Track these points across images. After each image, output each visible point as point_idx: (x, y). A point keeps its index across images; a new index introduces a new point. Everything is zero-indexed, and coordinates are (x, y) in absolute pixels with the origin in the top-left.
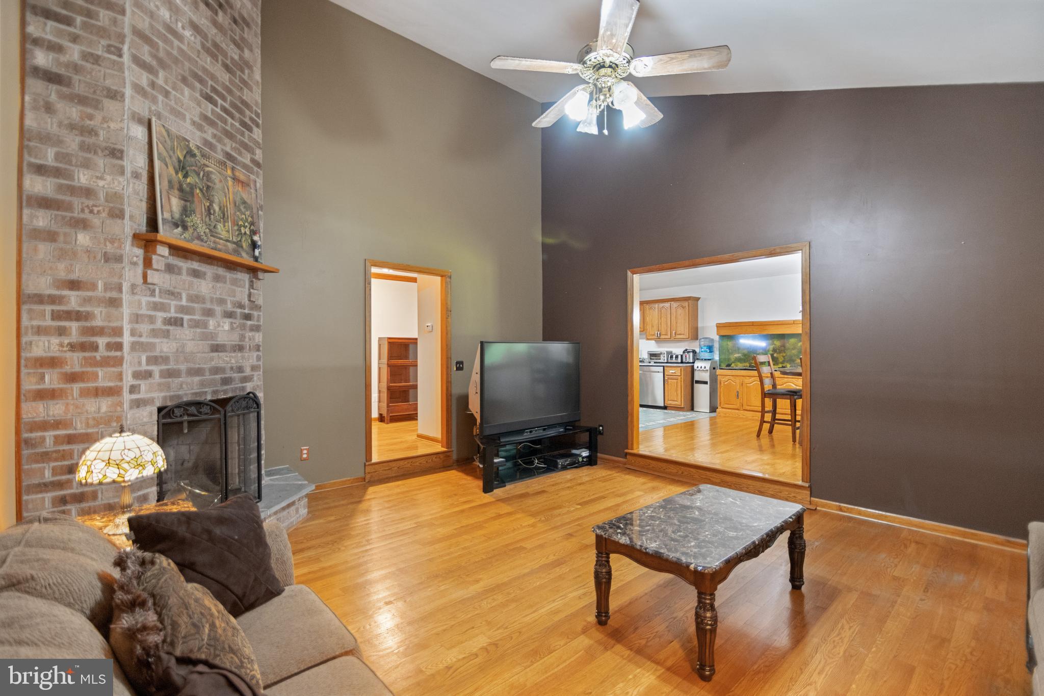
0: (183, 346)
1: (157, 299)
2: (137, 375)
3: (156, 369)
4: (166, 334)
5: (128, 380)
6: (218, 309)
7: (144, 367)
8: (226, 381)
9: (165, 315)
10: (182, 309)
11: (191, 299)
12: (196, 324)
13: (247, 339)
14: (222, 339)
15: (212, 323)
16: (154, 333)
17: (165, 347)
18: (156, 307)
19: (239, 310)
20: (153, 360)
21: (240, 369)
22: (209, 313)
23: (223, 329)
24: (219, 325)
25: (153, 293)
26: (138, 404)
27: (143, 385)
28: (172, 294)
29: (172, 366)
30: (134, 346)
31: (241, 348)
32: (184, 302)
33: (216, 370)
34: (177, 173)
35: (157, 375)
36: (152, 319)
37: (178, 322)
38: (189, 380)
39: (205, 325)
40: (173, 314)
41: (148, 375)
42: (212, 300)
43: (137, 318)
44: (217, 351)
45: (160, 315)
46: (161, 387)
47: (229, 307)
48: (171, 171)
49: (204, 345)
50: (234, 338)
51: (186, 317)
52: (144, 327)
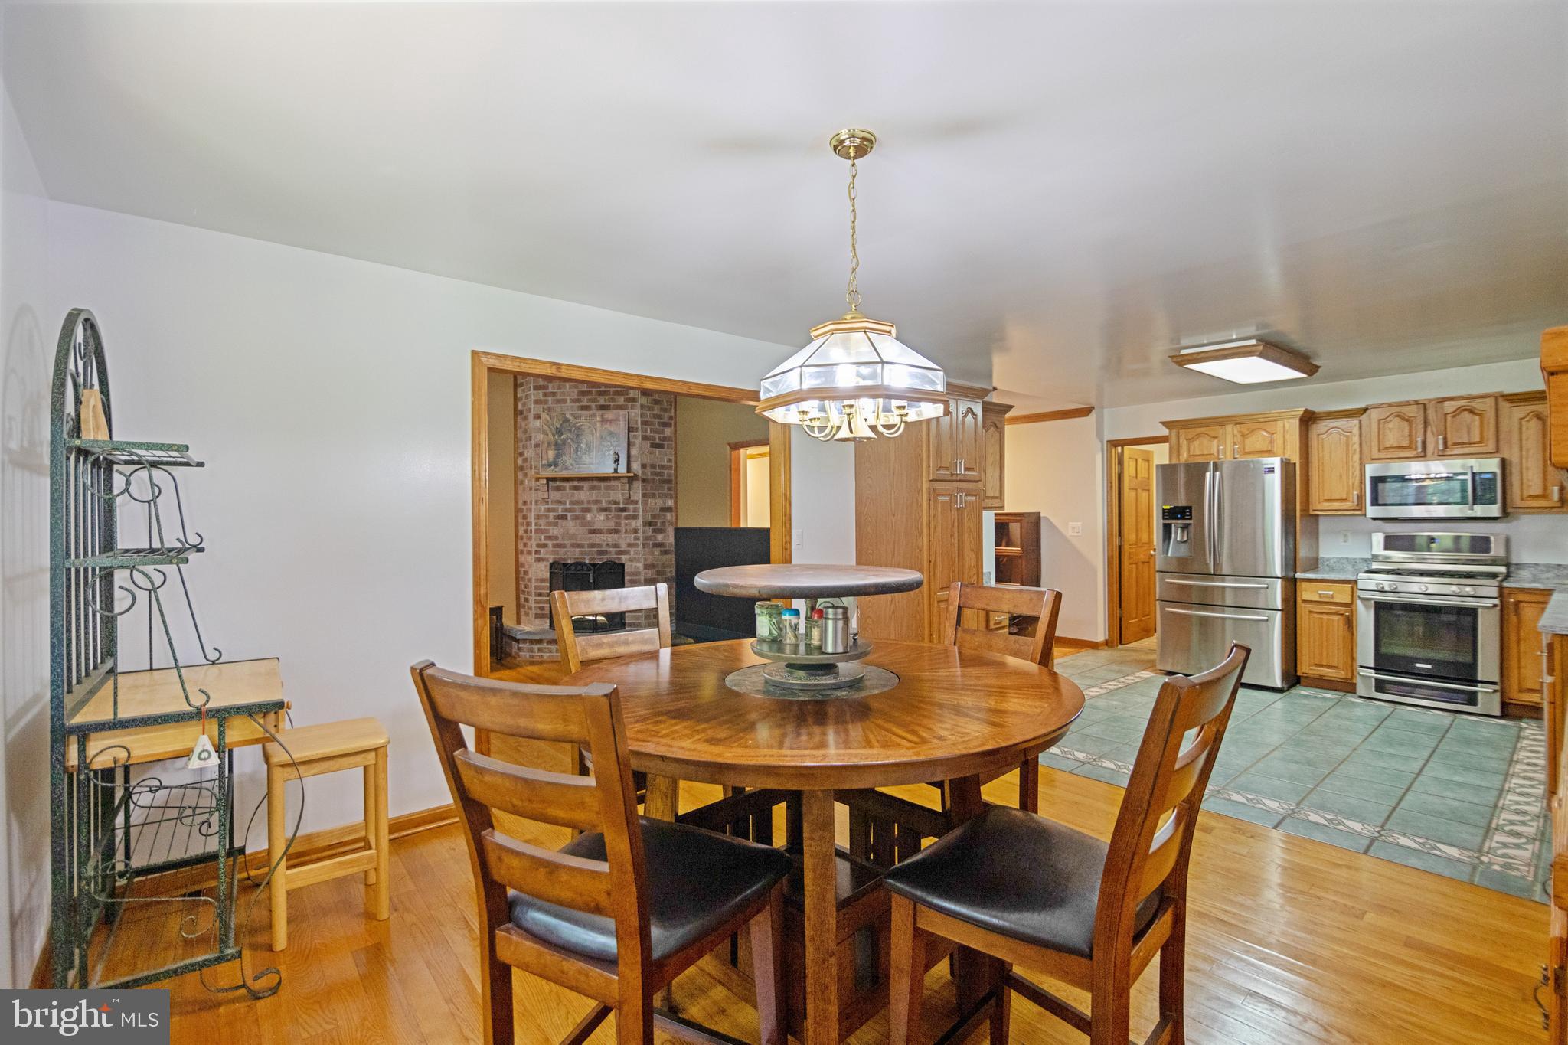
0: (567, 531)
1: (550, 506)
2: (539, 545)
3: (550, 543)
4: (556, 525)
5: (534, 548)
6: (594, 507)
7: (543, 541)
8: (601, 553)
9: (554, 514)
10: (566, 510)
11: (572, 503)
12: (577, 518)
13: (623, 525)
14: (597, 526)
15: (589, 516)
16: (549, 524)
17: (554, 531)
18: (549, 510)
19: (614, 506)
20: (549, 538)
21: (616, 545)
22: (588, 510)
23: (600, 520)
24: (595, 517)
25: (547, 503)
26: (539, 560)
27: (542, 550)
28: (559, 502)
29: (560, 541)
30: (537, 531)
31: (617, 532)
32: (568, 506)
33: (592, 545)
34: (554, 436)
35: (550, 546)
36: (547, 517)
37: (564, 517)
38: (572, 550)
39: (584, 518)
40: (560, 513)
41: (545, 546)
42: (589, 502)
43: (538, 517)
44: (594, 533)
45: (552, 514)
46: (553, 553)
47: (604, 504)
48: (550, 436)
49: (585, 530)
50: (611, 524)
51: (569, 514)
52: (542, 521)
